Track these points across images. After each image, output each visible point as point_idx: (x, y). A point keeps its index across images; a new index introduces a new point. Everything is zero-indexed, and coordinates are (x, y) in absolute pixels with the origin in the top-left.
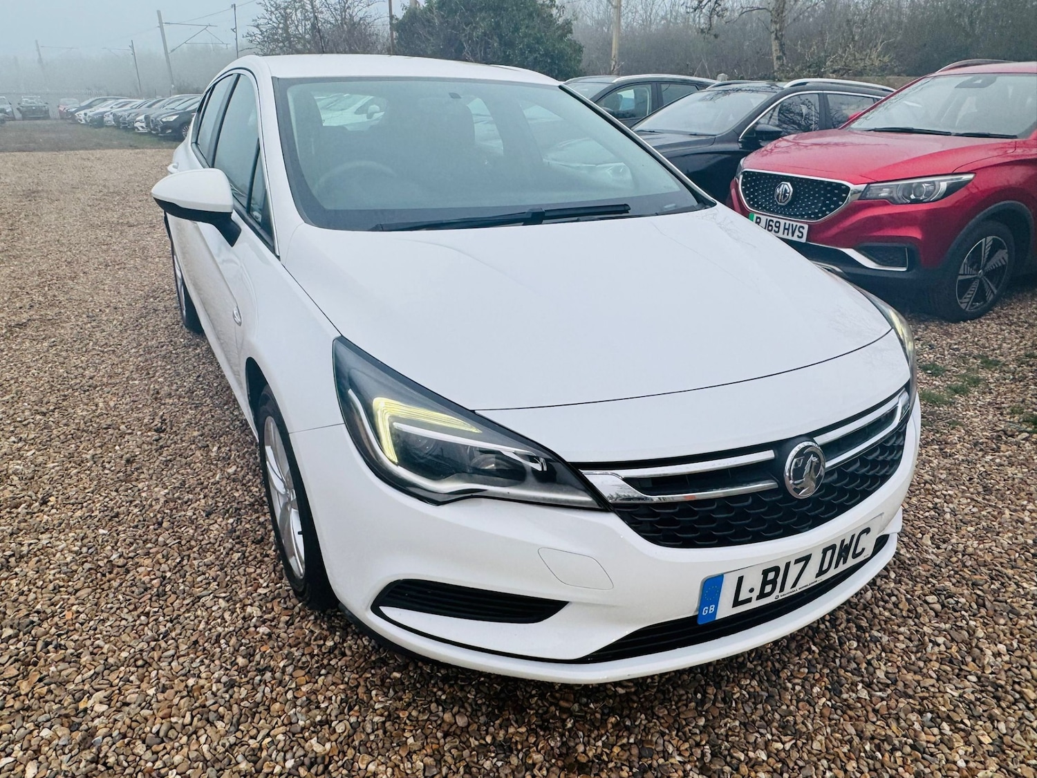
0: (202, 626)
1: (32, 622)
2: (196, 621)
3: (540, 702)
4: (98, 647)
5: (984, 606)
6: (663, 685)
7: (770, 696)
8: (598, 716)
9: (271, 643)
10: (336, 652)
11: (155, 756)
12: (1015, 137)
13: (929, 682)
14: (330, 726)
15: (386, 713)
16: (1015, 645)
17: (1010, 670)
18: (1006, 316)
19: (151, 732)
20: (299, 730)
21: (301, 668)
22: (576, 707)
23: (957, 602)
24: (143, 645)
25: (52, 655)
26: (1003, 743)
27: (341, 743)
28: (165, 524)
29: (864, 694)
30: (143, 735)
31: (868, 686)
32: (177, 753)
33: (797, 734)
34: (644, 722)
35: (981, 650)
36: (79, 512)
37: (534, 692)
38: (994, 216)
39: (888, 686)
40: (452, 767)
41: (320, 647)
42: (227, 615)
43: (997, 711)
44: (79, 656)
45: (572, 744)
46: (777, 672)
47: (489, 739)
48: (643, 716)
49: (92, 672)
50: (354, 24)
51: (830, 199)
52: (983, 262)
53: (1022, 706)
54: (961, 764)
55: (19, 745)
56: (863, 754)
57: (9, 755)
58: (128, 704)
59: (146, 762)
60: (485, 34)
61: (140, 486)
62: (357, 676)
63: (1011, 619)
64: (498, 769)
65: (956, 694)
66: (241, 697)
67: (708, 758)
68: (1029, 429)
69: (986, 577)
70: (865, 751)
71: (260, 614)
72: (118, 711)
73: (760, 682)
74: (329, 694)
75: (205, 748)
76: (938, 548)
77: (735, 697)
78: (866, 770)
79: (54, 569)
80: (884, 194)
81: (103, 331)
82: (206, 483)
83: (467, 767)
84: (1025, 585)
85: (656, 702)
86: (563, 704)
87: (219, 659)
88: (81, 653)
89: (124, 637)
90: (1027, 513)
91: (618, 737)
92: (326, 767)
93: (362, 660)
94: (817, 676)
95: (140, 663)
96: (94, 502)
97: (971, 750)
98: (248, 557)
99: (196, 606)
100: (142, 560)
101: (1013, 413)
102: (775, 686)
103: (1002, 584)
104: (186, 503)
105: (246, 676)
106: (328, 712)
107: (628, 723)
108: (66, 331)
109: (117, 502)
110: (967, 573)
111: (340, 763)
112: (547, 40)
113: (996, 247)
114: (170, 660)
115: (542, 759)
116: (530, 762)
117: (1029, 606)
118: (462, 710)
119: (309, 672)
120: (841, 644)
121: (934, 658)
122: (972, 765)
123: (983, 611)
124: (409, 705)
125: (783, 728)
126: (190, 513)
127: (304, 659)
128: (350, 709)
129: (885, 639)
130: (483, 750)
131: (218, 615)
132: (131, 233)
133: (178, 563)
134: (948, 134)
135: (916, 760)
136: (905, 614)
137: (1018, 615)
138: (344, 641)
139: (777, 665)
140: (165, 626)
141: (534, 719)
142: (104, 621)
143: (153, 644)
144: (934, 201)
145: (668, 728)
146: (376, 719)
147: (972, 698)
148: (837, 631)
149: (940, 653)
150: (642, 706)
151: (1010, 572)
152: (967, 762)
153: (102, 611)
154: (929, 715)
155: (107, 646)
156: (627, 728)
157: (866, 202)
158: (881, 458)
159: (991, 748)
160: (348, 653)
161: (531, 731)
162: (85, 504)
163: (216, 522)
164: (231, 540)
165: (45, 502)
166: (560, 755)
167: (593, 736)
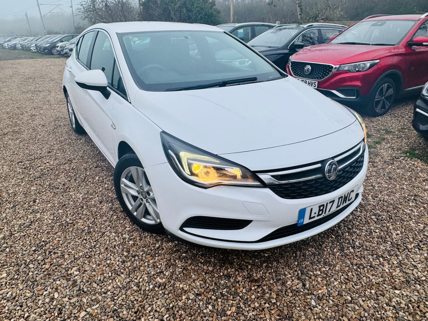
0: (108, 242)
1: (42, 245)
2: (105, 241)
3: (238, 260)
4: (70, 252)
5: (392, 219)
6: (281, 252)
7: (319, 253)
8: (259, 264)
9: (135, 247)
10: (160, 248)
11: (101, 287)
13: (374, 245)
14: (163, 274)
15: (183, 268)
16: (403, 231)
17: (402, 239)
18: (393, 114)
19: (97, 279)
20: (152, 275)
21: (148, 254)
22: (251, 261)
23: (382, 218)
24: (87, 250)
25: (53, 256)
26: (401, 263)
27: (168, 278)
28: (84, 207)
29: (352, 250)
30: (95, 281)
31: (353, 248)
32: (109, 286)
33: (330, 265)
34: (276, 265)
35: (392, 233)
36: (49, 204)
37: (235, 257)
38: (388, 76)
39: (360, 247)
40: (210, 284)
41: (154, 247)
42: (116, 238)
43: (398, 253)
44: (63, 256)
45: (251, 273)
46: (321, 245)
47: (221, 274)
48: (275, 263)
49: (70, 261)
50: (124, 3)
51: (326, 71)
52: (384, 93)
53: (407, 251)
54: (387, 271)
55: (50, 287)
56: (353, 270)
57: (46, 291)
58: (86, 271)
59: (98, 289)
60: (180, 7)
61: (71, 194)
62: (170, 256)
63: (401, 222)
64: (226, 283)
65: (384, 248)
66: (128, 266)
67: (300, 275)
68: (404, 156)
69: (392, 209)
70: (354, 269)
71: (129, 237)
72: (83, 273)
73: (315, 249)
74: (160, 263)
75: (119, 284)
76: (374, 200)
77: (307, 254)
78: (355, 275)
79: (45, 226)
80: (346, 69)
81: (40, 135)
82: (97, 191)
83: (215, 283)
84: (406, 210)
85: (279, 258)
86: (246, 260)
87: (117, 253)
88: (64, 255)
89: (79, 248)
90: (405, 186)
91: (267, 270)
92: (165, 287)
93: (170, 250)
94: (335, 246)
95: (87, 256)
96: (54, 201)
97: (390, 266)
98: (119, 217)
99: (104, 236)
100: (79, 221)
101: (398, 150)
102: (321, 250)
103: (398, 210)
104: (91, 199)
105: (128, 259)
106: (162, 268)
107: (270, 265)
108: (25, 136)
109: (64, 200)
110: (385, 208)
111: (169, 285)
112: (206, 9)
113: (388, 88)
114: (99, 255)
115: (241, 279)
116: (238, 280)
117: (408, 218)
118: (210, 265)
119: (151, 256)
120: (343, 234)
121: (376, 237)
122: (391, 271)
123: (392, 220)
124: (190, 264)
125: (325, 263)
126: (93, 203)
127: (149, 251)
128: (169, 267)
129: (358, 232)
130: (220, 277)
131: (113, 238)
132: (41, 94)
133: (94, 221)
134: (369, 44)
135: (372, 271)
136: (364, 223)
137: (404, 221)
138: (162, 244)
139: (321, 243)
140: (94, 243)
141: (236, 266)
142: (69, 243)
143: (90, 250)
144: (365, 71)
145: (284, 266)
146: (180, 270)
147: (390, 249)
148: (341, 230)
149: (377, 235)
150: (274, 259)
151: (400, 206)
152: (389, 270)
153: (68, 240)
154: (375, 256)
155: (73, 252)
156: (270, 267)
157: (339, 72)
158: (356, 165)
159: (397, 265)
160: (164, 248)
161: (236, 270)
162: (51, 202)
163: (104, 205)
164: (111, 212)
165: (35, 202)
166: (248, 277)
167: (258, 270)
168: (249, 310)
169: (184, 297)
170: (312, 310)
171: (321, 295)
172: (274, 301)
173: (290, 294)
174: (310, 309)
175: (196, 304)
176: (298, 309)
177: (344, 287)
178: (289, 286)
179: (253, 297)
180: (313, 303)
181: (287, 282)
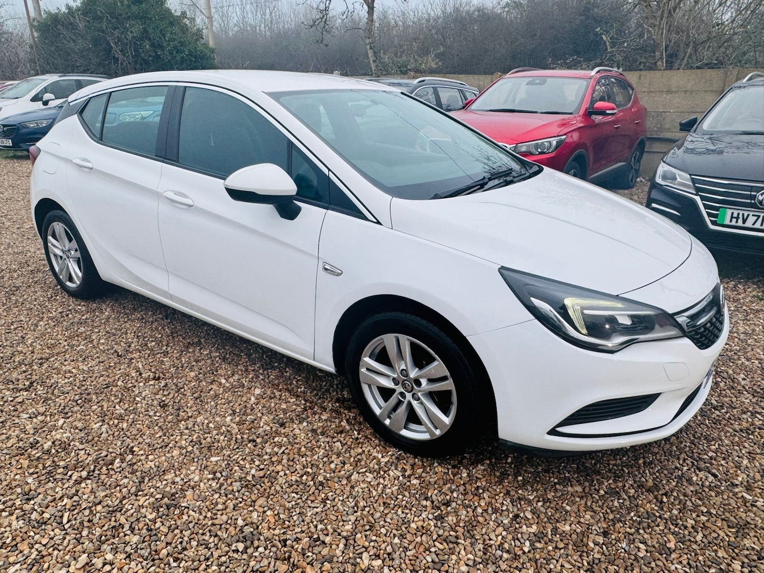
0: (375, 493)
2: (366, 491)
10: (474, 478)
12: (571, 114)
13: (734, 399)
14: (522, 517)
15: (540, 499)
19: (428, 562)
20: (509, 526)
21: (466, 494)
22: (618, 462)
24: (353, 518)
25: (299, 547)
27: (538, 523)
28: (259, 440)
29: (717, 412)
30: (427, 566)
31: (715, 409)
32: (459, 566)
33: (714, 440)
34: (654, 457)
35: (737, 379)
36: (174, 451)
39: (721, 406)
47: (602, 492)
61: (198, 420)
64: (623, 503)
65: (749, 401)
66: (455, 521)
67: (696, 463)
74: (500, 501)
80: (525, 149)
91: (652, 468)
93: (492, 477)
95: (367, 527)
96: (176, 442)
98: (346, 443)
100: (275, 468)
104: (254, 422)
105: (442, 510)
106: (511, 510)
111: (550, 533)
114: (382, 519)
116: (631, 495)
118: (572, 483)
119: (473, 494)
124: (545, 491)
125: (707, 439)
126: (267, 428)
127: (461, 488)
128: (520, 505)
130: (605, 498)
131: (376, 483)
134: (536, 112)
137: (734, 359)
138: (470, 471)
141: (609, 475)
144: (551, 152)
146: (540, 504)
153: (293, 508)
154: (749, 413)
155: (329, 527)
161: (615, 481)
162: (170, 445)
163: (295, 429)
164: (320, 437)
165: (132, 452)
166: (639, 486)
167: (641, 472)
168: (690, 532)
169: (591, 545)
170: (756, 506)
171: (745, 483)
172: (705, 510)
173: (713, 494)
174: (752, 505)
175: (617, 548)
176: (742, 510)
177: (757, 464)
178: (700, 483)
179: (675, 512)
180: (748, 497)
181: (692, 478)
